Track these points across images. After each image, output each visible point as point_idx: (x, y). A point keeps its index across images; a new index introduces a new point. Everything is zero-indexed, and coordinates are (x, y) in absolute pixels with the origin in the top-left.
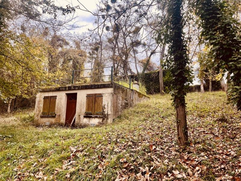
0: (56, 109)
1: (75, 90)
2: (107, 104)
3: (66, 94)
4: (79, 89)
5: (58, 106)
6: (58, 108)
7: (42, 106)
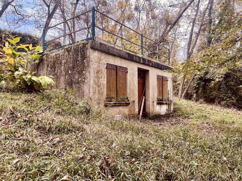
0: (128, 91)
1: (148, 65)
2: (170, 90)
3: (138, 68)
4: (152, 66)
5: (130, 87)
6: (130, 90)
7: (105, 82)
